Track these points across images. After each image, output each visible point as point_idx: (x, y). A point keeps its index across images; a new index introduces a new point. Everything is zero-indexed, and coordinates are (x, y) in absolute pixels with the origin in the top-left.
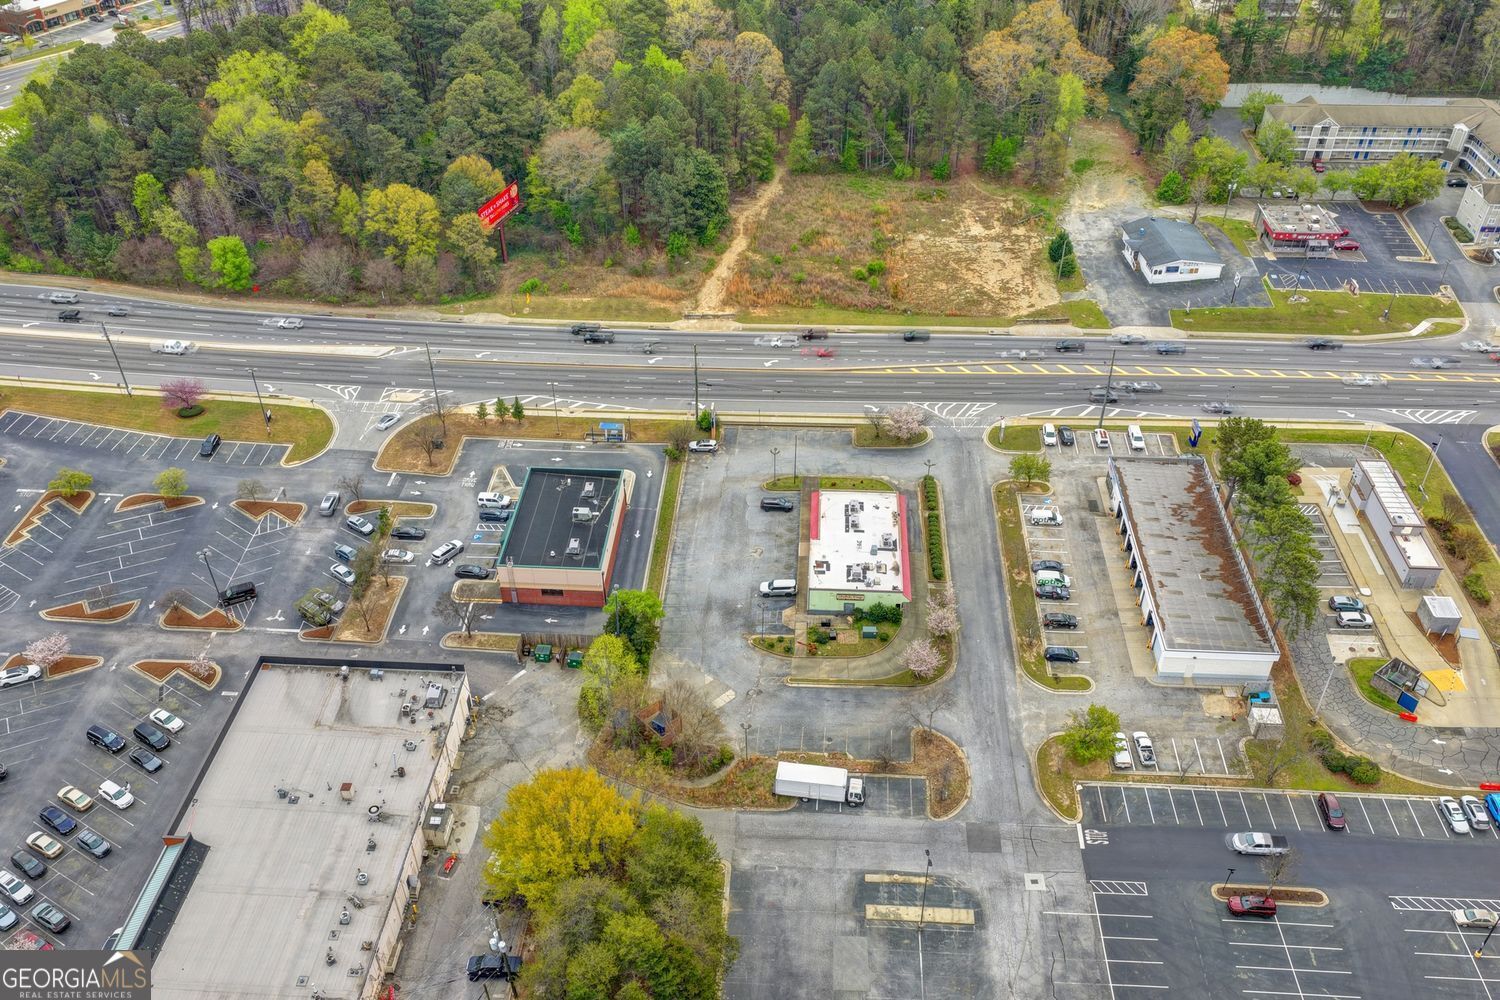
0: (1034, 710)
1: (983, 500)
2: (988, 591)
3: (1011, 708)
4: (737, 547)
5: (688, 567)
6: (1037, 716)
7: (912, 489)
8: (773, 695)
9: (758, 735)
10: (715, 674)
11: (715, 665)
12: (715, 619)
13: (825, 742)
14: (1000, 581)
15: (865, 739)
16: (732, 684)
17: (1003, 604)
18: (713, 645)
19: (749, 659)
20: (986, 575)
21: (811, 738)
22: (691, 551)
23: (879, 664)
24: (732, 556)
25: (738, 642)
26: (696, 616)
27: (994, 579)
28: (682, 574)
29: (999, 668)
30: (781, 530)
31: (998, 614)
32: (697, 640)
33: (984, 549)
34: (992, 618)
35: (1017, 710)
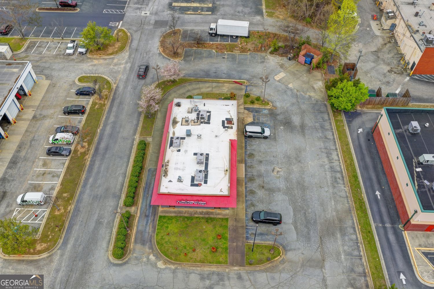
0: (116, 68)
1: (76, 228)
2: (111, 135)
3: (128, 68)
4: (294, 177)
5: (326, 160)
6: (116, 65)
7: (139, 247)
8: (254, 77)
9: (259, 61)
10: (288, 89)
11: (289, 93)
12: (296, 120)
13: (226, 57)
14: (99, 143)
15: (206, 57)
16: (277, 83)
17: (105, 126)
18: (293, 104)
19: (270, 95)
20: (107, 149)
21: (233, 58)
22: (329, 175)
23: (195, 89)
25: (278, 104)
26: (308, 122)
27: (103, 145)
28: (329, 155)
29: (125, 87)
30: (260, 193)
31: (112, 119)
32: (304, 107)
33: (98, 172)
34: (117, 117)
35: (125, 68)
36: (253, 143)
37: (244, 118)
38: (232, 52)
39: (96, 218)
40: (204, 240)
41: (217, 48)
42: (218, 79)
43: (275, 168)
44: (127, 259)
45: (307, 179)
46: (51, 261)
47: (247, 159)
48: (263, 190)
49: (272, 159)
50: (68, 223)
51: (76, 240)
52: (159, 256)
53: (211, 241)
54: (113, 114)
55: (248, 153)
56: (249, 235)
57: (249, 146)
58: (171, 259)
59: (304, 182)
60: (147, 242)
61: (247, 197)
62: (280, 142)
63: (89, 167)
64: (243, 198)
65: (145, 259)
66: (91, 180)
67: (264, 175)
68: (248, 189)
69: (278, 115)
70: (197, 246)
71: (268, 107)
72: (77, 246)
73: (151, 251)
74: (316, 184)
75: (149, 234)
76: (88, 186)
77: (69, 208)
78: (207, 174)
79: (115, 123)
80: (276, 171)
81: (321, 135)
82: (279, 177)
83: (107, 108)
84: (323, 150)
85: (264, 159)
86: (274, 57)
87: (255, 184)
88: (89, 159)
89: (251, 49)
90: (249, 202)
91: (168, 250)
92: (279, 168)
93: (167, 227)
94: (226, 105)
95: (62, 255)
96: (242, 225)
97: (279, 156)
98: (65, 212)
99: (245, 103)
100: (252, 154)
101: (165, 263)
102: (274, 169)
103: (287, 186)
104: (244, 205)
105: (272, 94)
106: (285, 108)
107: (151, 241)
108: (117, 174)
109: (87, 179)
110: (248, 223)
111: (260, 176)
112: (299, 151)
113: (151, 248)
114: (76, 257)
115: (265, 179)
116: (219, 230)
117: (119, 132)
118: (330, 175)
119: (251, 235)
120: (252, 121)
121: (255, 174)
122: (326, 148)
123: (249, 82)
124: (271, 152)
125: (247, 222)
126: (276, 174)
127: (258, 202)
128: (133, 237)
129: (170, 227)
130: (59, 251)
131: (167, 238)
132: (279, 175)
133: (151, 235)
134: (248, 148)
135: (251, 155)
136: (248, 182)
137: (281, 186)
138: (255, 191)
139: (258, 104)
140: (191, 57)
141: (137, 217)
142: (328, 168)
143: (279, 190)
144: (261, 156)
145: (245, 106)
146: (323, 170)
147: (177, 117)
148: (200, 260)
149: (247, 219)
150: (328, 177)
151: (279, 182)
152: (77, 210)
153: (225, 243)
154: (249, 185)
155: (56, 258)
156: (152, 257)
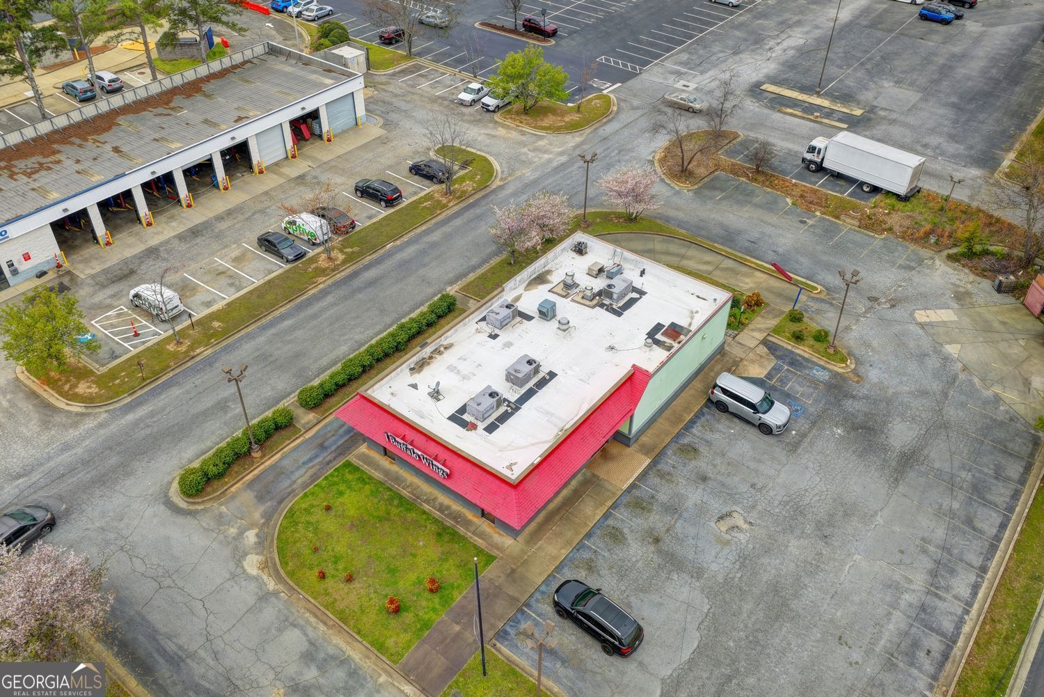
0: (531, 154)
1: (176, 392)
2: (403, 265)
3: (555, 164)
5: (919, 580)
6: (535, 150)
7: (249, 496)
9: (900, 262)
10: (938, 352)
11: (933, 363)
12: (901, 434)
13: (811, 222)
14: (367, 267)
15: (757, 205)
16: (913, 328)
17: (410, 242)
18: (924, 393)
19: (867, 344)
20: (372, 283)
21: (826, 231)
22: (898, 621)
23: (668, 253)
24: (796, 547)
25: (874, 375)
26: (939, 454)
27: (371, 273)
28: (942, 569)
29: (515, 194)
30: (636, 551)
31: (436, 236)
32: (954, 414)
33: (315, 316)
34: (448, 237)
35: (550, 161)
36: (720, 427)
37: (742, 359)
38: (838, 217)
39: (225, 395)
40: (392, 571)
41: (802, 196)
42: (748, 258)
43: (735, 515)
44: (200, 507)
45: (811, 593)
46: (75, 425)
47: (669, 453)
48: (652, 548)
49: (744, 488)
50: (171, 374)
51: (152, 414)
52: (267, 544)
53: (406, 584)
54: (447, 229)
55: (686, 440)
56: (512, 632)
57: (703, 426)
58: (284, 564)
59: (796, 595)
60: (272, 499)
61: (592, 540)
62: (804, 461)
63: (308, 299)
64: (577, 533)
65: (233, 531)
66: (287, 323)
67: (685, 515)
68: (610, 522)
69: (853, 397)
70: (366, 575)
71: (838, 368)
72: (142, 425)
73: (262, 521)
74: (831, 621)
75: (291, 486)
76: (273, 331)
77: (198, 351)
78: (512, 414)
79: (434, 245)
80: (729, 522)
81: (956, 505)
82: (728, 543)
83: (444, 214)
84: (931, 548)
85: (720, 478)
86: (955, 269)
87: (639, 521)
88: (321, 286)
89: (897, 228)
90: (586, 555)
91: (295, 542)
92: (745, 521)
93: (341, 493)
94: (698, 297)
95: (101, 426)
96: (516, 595)
97: (772, 493)
98: (186, 352)
99: (777, 330)
100: (695, 450)
101: (264, 566)
102: (729, 515)
103: (733, 579)
104: (564, 552)
105: (875, 344)
106: (891, 391)
107: (280, 502)
108: (346, 337)
109: (282, 318)
110: (537, 601)
111: (673, 509)
112: (846, 510)
113: (268, 516)
114: (120, 444)
115: (678, 525)
116: (450, 572)
117: (424, 265)
118: (903, 626)
119: (519, 634)
120: (762, 376)
121: (662, 497)
122: (945, 548)
123: (828, 294)
124: (756, 471)
125: (538, 595)
126: (724, 529)
127: (611, 568)
128: (256, 472)
129: (346, 496)
130: (104, 416)
131: (318, 515)
132: (728, 537)
133: (293, 491)
134: (694, 431)
135: (690, 451)
136: (627, 505)
137: (714, 567)
138: (626, 539)
139: (812, 347)
140: (717, 193)
141: (302, 438)
142: (910, 605)
143: (698, 573)
144: (715, 466)
145: (770, 338)
146: (888, 599)
147: (554, 273)
148: (342, 612)
149: (543, 588)
150: (891, 627)
151: (714, 553)
152: (210, 362)
153: (434, 610)
154: (622, 514)
155: (90, 424)
156: (251, 537)
